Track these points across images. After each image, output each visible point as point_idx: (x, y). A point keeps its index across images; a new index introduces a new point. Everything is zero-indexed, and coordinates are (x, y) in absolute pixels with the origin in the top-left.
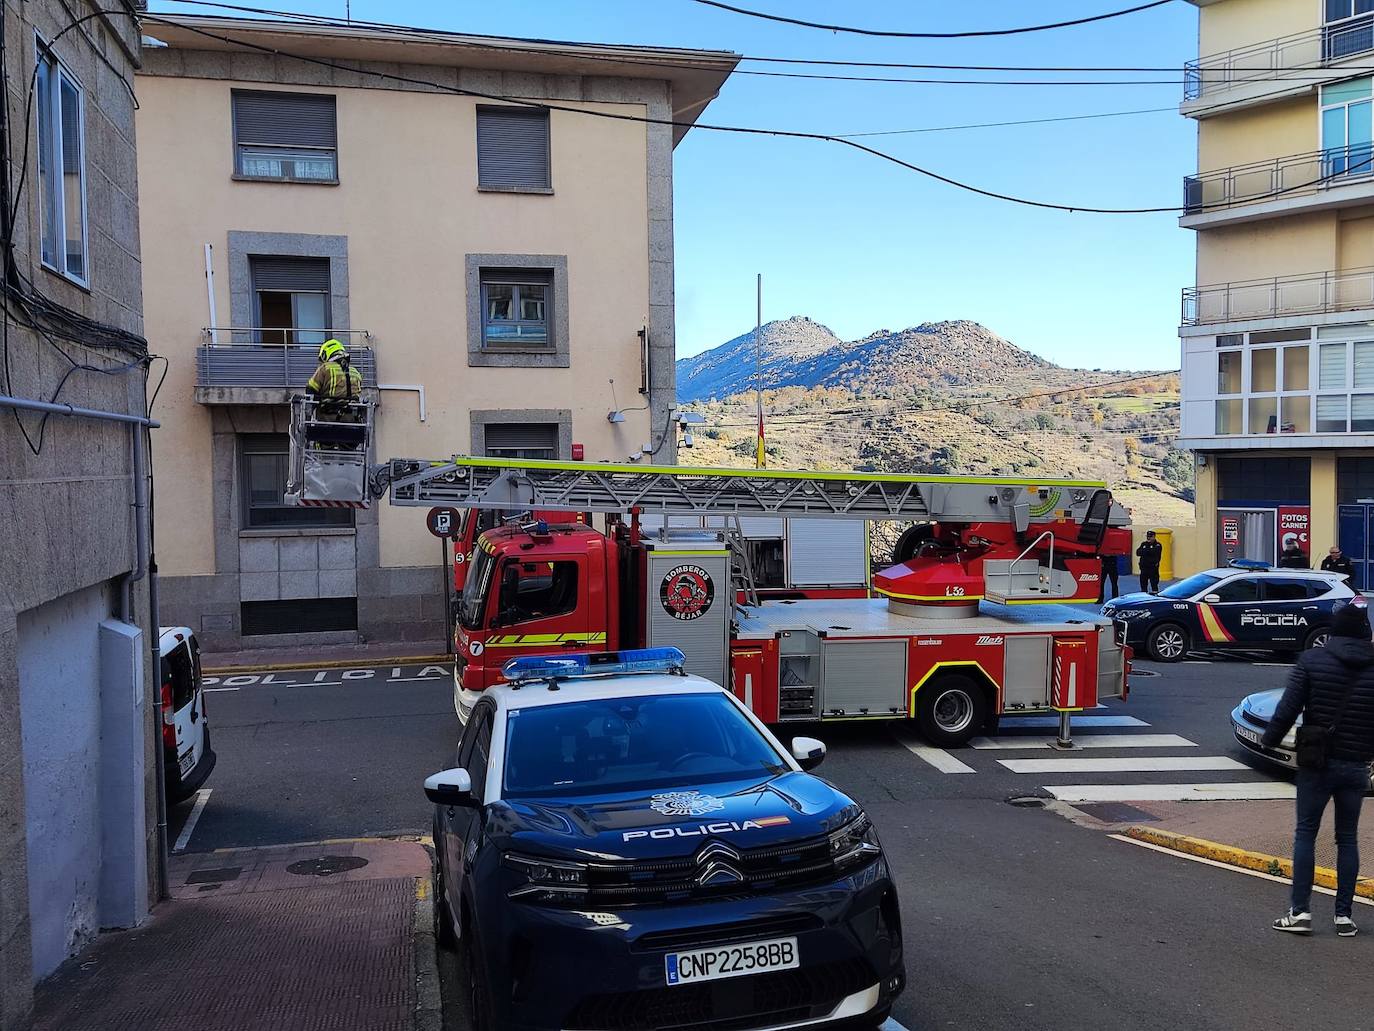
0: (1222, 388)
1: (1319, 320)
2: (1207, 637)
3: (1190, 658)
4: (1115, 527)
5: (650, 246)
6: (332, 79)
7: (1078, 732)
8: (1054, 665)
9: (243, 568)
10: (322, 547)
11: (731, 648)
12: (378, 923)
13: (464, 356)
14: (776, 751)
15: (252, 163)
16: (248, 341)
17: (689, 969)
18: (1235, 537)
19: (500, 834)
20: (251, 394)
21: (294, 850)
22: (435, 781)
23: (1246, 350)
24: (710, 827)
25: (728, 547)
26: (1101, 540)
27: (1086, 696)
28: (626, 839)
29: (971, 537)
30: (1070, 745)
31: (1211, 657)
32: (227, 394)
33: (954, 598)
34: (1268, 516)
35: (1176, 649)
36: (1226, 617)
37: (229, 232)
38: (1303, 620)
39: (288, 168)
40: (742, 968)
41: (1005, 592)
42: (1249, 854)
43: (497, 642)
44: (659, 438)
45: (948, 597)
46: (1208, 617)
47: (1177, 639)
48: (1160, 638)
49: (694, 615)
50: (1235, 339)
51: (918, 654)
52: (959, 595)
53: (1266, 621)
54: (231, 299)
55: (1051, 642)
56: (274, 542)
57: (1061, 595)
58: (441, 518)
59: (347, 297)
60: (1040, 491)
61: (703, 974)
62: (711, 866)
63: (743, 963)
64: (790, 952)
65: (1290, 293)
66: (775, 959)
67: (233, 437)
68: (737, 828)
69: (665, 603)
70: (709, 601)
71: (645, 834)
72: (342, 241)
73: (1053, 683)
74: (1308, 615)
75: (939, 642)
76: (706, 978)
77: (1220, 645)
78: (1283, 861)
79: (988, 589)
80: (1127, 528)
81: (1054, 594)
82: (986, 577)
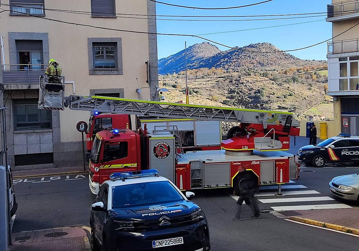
0: (341, 75)
2: (331, 159)
3: (327, 166)
4: (294, 127)
5: (149, 34)
7: (283, 190)
8: (276, 170)
9: (15, 144)
10: (41, 136)
11: (176, 167)
12: (75, 247)
13: (88, 71)
14: (182, 196)
16: (16, 68)
17: (158, 244)
18: (347, 125)
19: (112, 217)
20: (17, 86)
21: (45, 231)
22: (94, 205)
23: (348, 62)
24: (163, 213)
25: (174, 136)
26: (289, 131)
27: (286, 179)
28: (143, 216)
30: (281, 194)
31: (333, 166)
32: (9, 87)
33: (244, 150)
35: (322, 163)
36: (337, 152)
37: (9, 32)
39: (28, 11)
40: (170, 244)
41: (260, 148)
42: (319, 222)
43: (103, 167)
44: (153, 97)
45: (243, 149)
46: (331, 152)
47: (322, 160)
48: (316, 160)
49: (164, 157)
50: (345, 59)
51: (233, 167)
52: (246, 148)
53: (349, 154)
54: (10, 55)
55: (274, 162)
56: (25, 135)
57: (277, 148)
58: (81, 126)
59: (48, 53)
60: (272, 115)
62: (163, 221)
64: (181, 240)
66: (178, 242)
67: (11, 100)
68: (169, 213)
69: (155, 154)
70: (168, 153)
71: (147, 214)
72: (46, 34)
73: (276, 176)
75: (240, 163)
76: (162, 246)
77: (335, 161)
78: (326, 224)
79: (255, 147)
80: (299, 128)
81: (275, 148)
82: (255, 143)
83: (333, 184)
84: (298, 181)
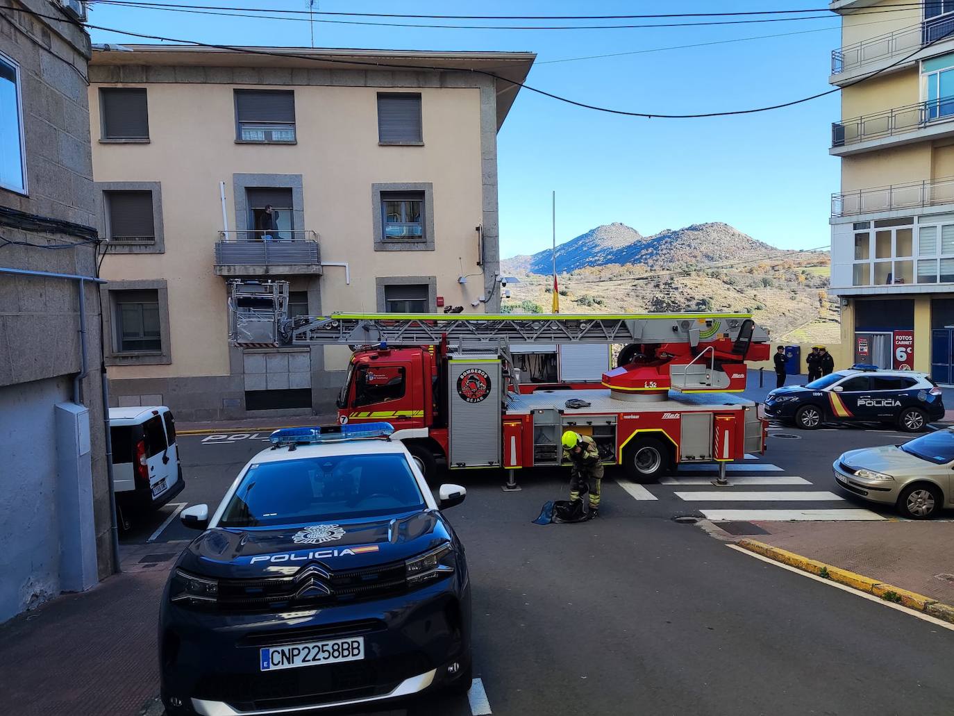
0: (857, 256)
1: (919, 211)
2: (835, 414)
3: (824, 427)
4: (756, 342)
5: (483, 175)
6: (292, 81)
7: (731, 474)
8: (714, 432)
9: (246, 372)
11: (502, 421)
13: (372, 244)
15: (247, 133)
16: (246, 238)
17: (278, 659)
18: (866, 350)
20: (246, 269)
22: (185, 512)
23: (872, 231)
24: (316, 554)
25: (499, 357)
26: (747, 351)
27: (736, 451)
28: (253, 562)
29: (661, 353)
30: (725, 483)
31: (839, 427)
32: (232, 270)
33: (650, 389)
34: (887, 338)
35: (815, 421)
36: (848, 401)
37: (234, 174)
38: (898, 403)
39: (268, 135)
40: (319, 659)
41: (681, 386)
42: (809, 561)
43: (355, 416)
44: (489, 292)
45: (646, 388)
46: (835, 400)
47: (815, 415)
48: (804, 414)
49: (478, 400)
50: (865, 225)
51: (624, 424)
52: (653, 387)
53: (874, 403)
54: (236, 213)
55: (712, 416)
56: (264, 357)
57: (719, 387)
59: (302, 210)
60: (707, 322)
61: (289, 663)
63: (321, 655)
64: (358, 648)
65: (900, 195)
66: (346, 653)
68: (338, 554)
69: (460, 392)
71: (268, 558)
72: (299, 177)
73: (714, 443)
74: (902, 400)
75: (637, 417)
76: (291, 666)
77: (844, 418)
78: (830, 568)
79: (673, 382)
80: (768, 343)
81: (714, 386)
82: (672, 377)
83: (843, 467)
84: (764, 455)
